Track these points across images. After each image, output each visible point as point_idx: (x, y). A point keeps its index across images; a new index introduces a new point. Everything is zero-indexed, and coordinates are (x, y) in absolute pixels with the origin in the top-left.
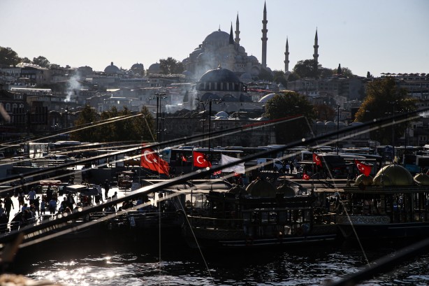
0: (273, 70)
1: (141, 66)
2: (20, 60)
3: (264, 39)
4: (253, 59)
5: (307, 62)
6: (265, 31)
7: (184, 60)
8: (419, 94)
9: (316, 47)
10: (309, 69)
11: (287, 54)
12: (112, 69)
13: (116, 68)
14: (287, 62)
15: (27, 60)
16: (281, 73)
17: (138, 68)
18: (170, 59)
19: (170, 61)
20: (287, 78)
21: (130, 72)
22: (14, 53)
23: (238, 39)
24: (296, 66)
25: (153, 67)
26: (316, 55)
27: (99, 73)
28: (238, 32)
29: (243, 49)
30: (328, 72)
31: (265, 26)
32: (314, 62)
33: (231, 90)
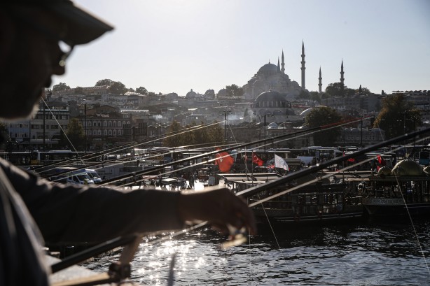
0: (310, 91)
1: (213, 91)
2: (127, 90)
3: (303, 69)
4: (295, 83)
5: (336, 84)
6: (303, 63)
7: (244, 86)
8: (422, 106)
9: (342, 73)
10: (338, 89)
11: (320, 79)
12: (191, 94)
13: (195, 93)
14: (320, 85)
15: (131, 90)
16: (316, 93)
17: (210, 92)
18: (233, 85)
19: (234, 87)
20: (321, 96)
21: (204, 96)
22: (123, 86)
23: (283, 69)
24: (328, 88)
25: (221, 92)
26: (342, 79)
27: (182, 98)
28: (283, 64)
29: (287, 76)
30: (352, 91)
31: (303, 59)
32: (341, 84)
33: (279, 106)
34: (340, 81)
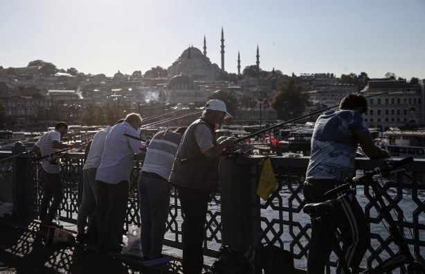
0: (229, 73)
1: (140, 72)
2: (58, 71)
3: (223, 52)
4: (215, 65)
5: (252, 67)
6: (223, 47)
7: (169, 68)
8: (324, 88)
9: (258, 56)
10: (253, 71)
11: (239, 61)
12: (119, 75)
13: (121, 74)
14: (239, 67)
15: (63, 71)
16: (235, 74)
17: (137, 74)
18: (158, 67)
19: (159, 69)
20: (237, 78)
21: (131, 77)
22: (54, 67)
23: (205, 52)
24: (245, 70)
25: (148, 73)
26: (258, 62)
27: (109, 79)
28: (205, 48)
29: (208, 59)
30: (266, 73)
31: (223, 43)
32: (257, 67)
33: (188, 89)
34: (256, 64)
